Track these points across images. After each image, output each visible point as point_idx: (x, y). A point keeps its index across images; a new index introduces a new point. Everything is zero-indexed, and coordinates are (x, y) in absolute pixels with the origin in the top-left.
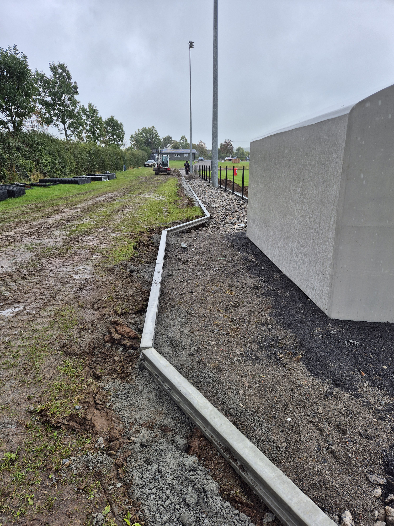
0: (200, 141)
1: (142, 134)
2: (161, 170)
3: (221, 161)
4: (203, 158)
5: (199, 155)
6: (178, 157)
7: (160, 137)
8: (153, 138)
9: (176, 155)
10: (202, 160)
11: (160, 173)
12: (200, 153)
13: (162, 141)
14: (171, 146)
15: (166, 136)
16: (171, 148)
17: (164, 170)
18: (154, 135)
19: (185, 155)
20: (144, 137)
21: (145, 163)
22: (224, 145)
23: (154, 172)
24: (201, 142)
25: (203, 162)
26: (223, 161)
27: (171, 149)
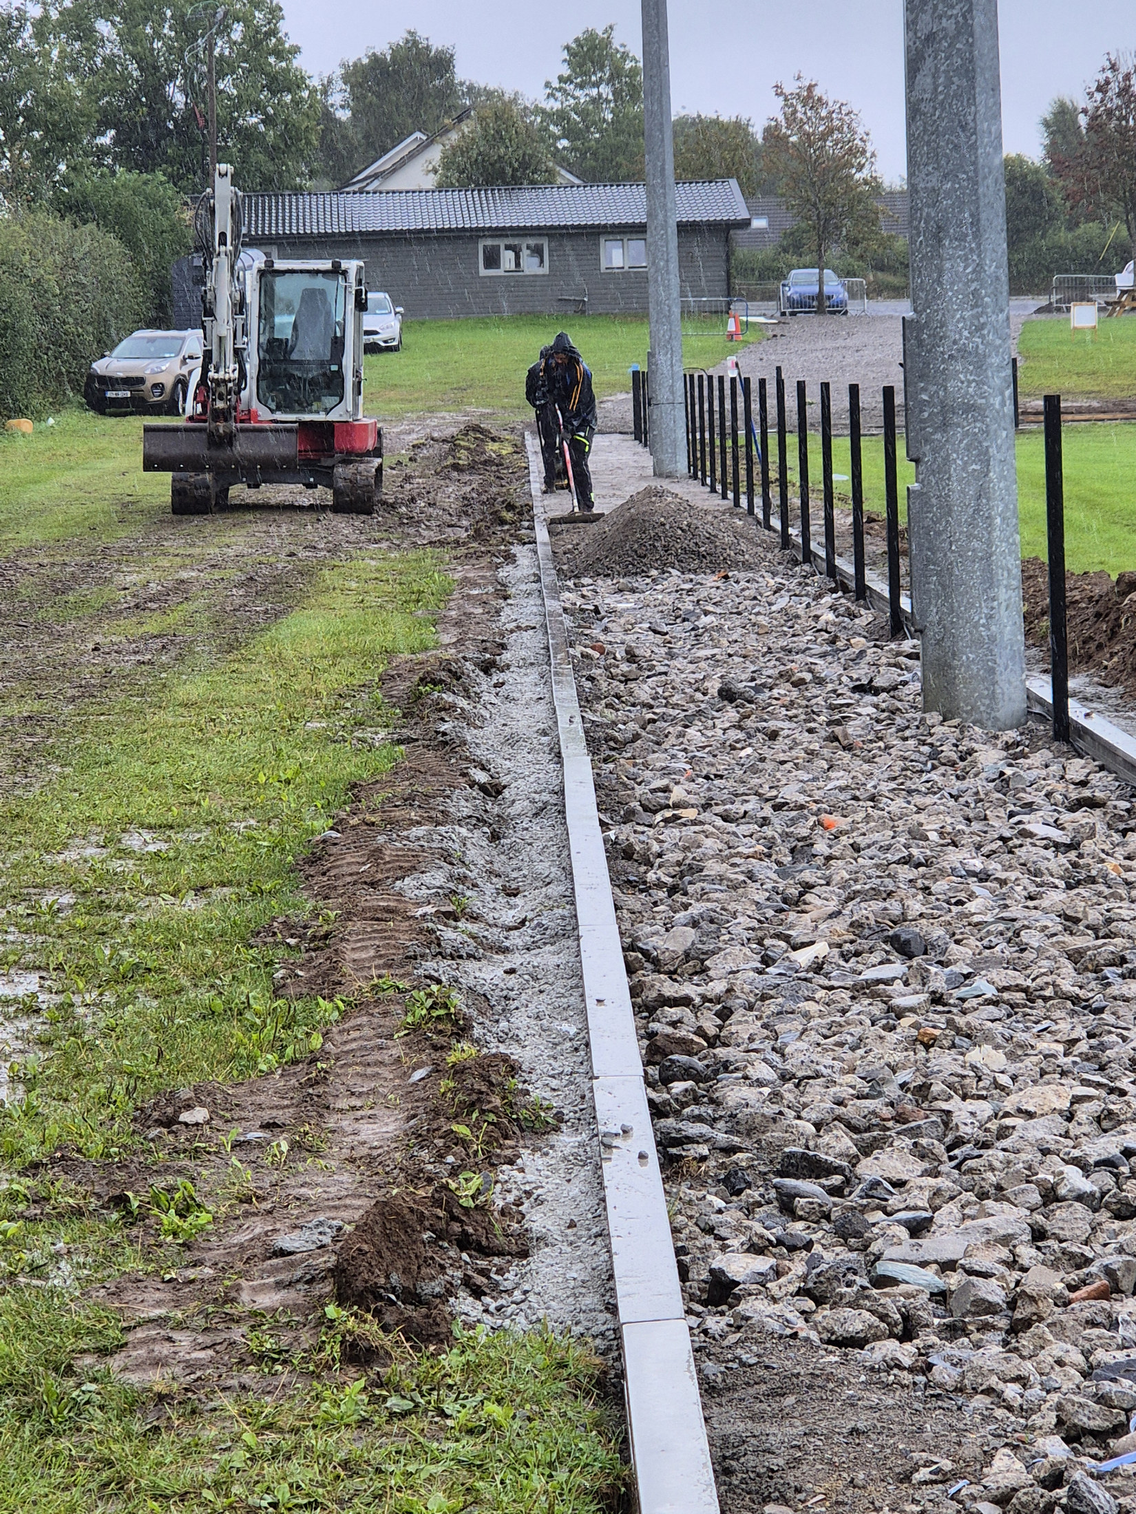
0: (790, 88)
1: (85, 33)
2: (243, 447)
3: (1059, 309)
4: (834, 286)
5: (794, 246)
6: (516, 282)
7: (298, 62)
8: (222, 67)
9: (492, 260)
10: (820, 305)
11: (239, 492)
12: (790, 224)
13: (336, 98)
14: (435, 154)
15: (383, 48)
16: (430, 182)
17: (285, 448)
18: (225, 29)
19: (615, 256)
20: (109, 62)
21: (100, 367)
22: (1096, 124)
23: (161, 486)
24: (809, 98)
25: (831, 323)
26: (1084, 315)
27: (441, 188)
